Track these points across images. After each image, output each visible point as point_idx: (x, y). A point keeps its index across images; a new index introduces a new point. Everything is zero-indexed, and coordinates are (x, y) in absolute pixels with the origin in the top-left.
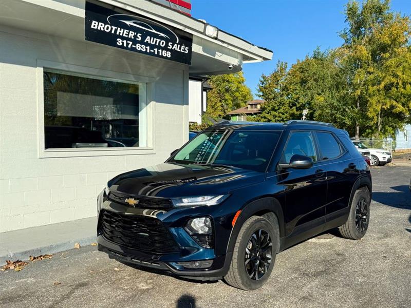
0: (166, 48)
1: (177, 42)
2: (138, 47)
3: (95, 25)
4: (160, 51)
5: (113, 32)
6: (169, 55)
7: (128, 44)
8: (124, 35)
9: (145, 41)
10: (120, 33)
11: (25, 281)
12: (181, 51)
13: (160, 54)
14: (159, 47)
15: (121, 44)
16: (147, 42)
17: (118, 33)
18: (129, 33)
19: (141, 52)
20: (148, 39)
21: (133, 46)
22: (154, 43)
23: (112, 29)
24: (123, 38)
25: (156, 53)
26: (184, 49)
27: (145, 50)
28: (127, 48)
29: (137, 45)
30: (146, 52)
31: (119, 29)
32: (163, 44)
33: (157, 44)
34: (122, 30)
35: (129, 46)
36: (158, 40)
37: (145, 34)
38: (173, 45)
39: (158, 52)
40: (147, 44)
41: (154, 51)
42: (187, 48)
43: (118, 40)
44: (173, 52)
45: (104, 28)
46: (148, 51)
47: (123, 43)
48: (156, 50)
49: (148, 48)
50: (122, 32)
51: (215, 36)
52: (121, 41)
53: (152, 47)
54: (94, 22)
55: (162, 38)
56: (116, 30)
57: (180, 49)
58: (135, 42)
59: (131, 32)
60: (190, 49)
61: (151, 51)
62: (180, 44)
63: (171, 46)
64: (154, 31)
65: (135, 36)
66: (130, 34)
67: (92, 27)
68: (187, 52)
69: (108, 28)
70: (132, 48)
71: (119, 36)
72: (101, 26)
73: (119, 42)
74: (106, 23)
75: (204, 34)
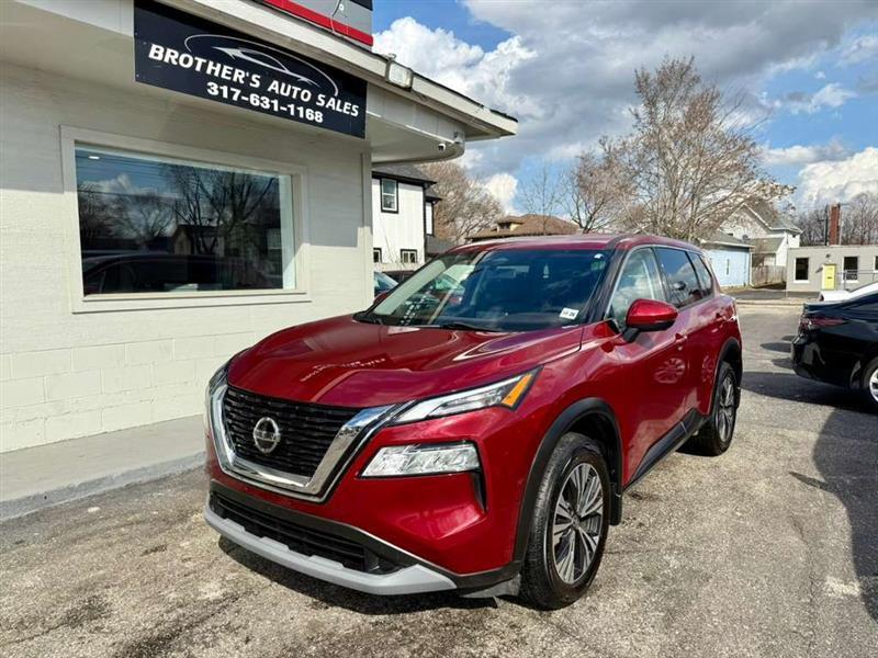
0: (312, 105)
1: (336, 94)
2: (254, 99)
4: (301, 109)
5: (198, 68)
6: (319, 117)
7: (231, 94)
8: (223, 76)
9: (269, 90)
10: (213, 71)
12: (345, 111)
13: (301, 115)
14: (298, 102)
15: (216, 93)
16: (273, 91)
17: (209, 72)
18: (233, 72)
19: (259, 109)
20: (274, 86)
21: (244, 98)
22: (287, 94)
23: (195, 62)
24: (220, 81)
25: (292, 113)
26: (349, 109)
27: (268, 106)
28: (229, 101)
29: (252, 96)
30: (270, 111)
31: (211, 63)
32: (306, 95)
33: (294, 96)
34: (219, 65)
35: (235, 98)
36: (296, 89)
37: (267, 76)
38: (327, 100)
39: (297, 112)
40: (272, 95)
41: (289, 109)
42: (354, 107)
43: (210, 84)
44: (326, 111)
45: (177, 60)
46: (276, 109)
47: (221, 91)
48: (292, 106)
49: (275, 102)
50: (217, 69)
51: (408, 83)
52: (216, 86)
53: (284, 101)
54: (154, 47)
55: (303, 85)
56: (205, 66)
57: (342, 107)
58: (246, 89)
59: (237, 71)
60: (362, 109)
61: (282, 108)
62: (343, 98)
63: (323, 102)
64: (287, 72)
65: (248, 80)
66: (236, 75)
68: (356, 114)
69: (186, 61)
70: (240, 103)
71: (212, 78)
72: (171, 56)
73: (214, 89)
74: (182, 50)
75: (385, 79)
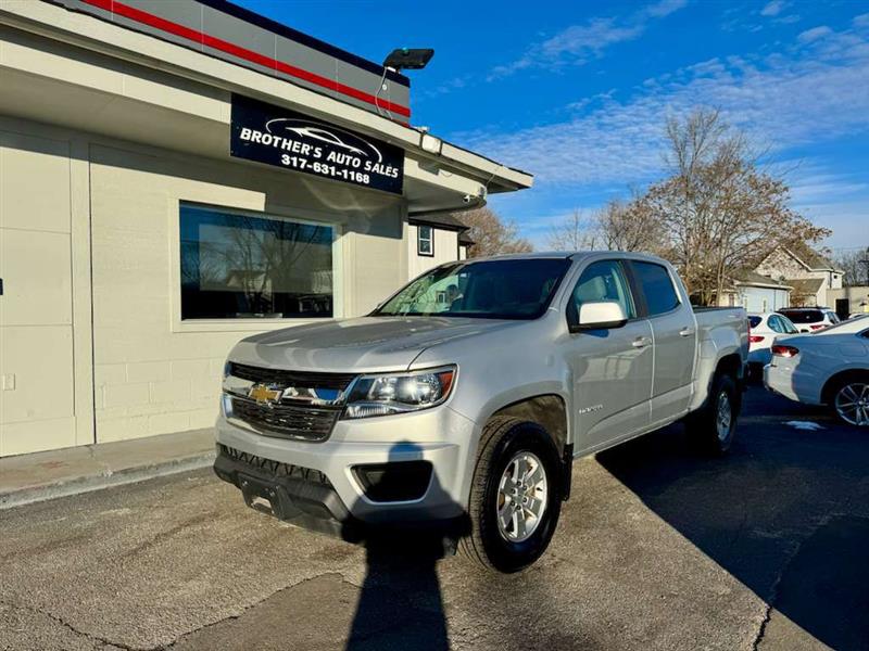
0: (361, 170)
1: (380, 160)
2: (316, 167)
3: (246, 134)
4: (352, 173)
5: (275, 145)
6: (366, 179)
7: (299, 163)
8: (294, 150)
9: (328, 159)
10: (286, 146)
11: (115, 514)
12: (387, 174)
13: (353, 178)
14: (350, 168)
15: (288, 163)
16: (331, 160)
17: (283, 147)
18: (301, 146)
19: (321, 174)
20: (332, 156)
21: (309, 166)
23: (274, 140)
24: (291, 154)
25: (346, 177)
26: (390, 172)
27: (327, 172)
28: (298, 168)
29: (315, 164)
30: (329, 175)
31: (285, 140)
32: (356, 163)
33: (347, 163)
34: (291, 142)
35: (302, 166)
36: (349, 158)
37: (327, 149)
38: (372, 166)
39: (349, 176)
40: (330, 163)
41: (343, 173)
42: (395, 170)
43: (284, 156)
44: (373, 175)
45: (260, 139)
46: (333, 174)
47: (292, 161)
48: (345, 172)
49: (333, 169)
50: (290, 144)
51: (438, 151)
52: (288, 157)
53: (339, 167)
54: (244, 130)
55: (355, 155)
56: (280, 143)
57: (384, 171)
58: (311, 160)
59: (304, 145)
60: (401, 172)
61: (338, 173)
62: (385, 163)
63: (370, 167)
64: (342, 144)
65: (312, 152)
66: (303, 149)
67: (242, 137)
68: (396, 176)
69: (267, 139)
70: (306, 169)
71: (286, 151)
72: (256, 136)
73: (286, 160)
74: (264, 132)
75: (419, 148)
